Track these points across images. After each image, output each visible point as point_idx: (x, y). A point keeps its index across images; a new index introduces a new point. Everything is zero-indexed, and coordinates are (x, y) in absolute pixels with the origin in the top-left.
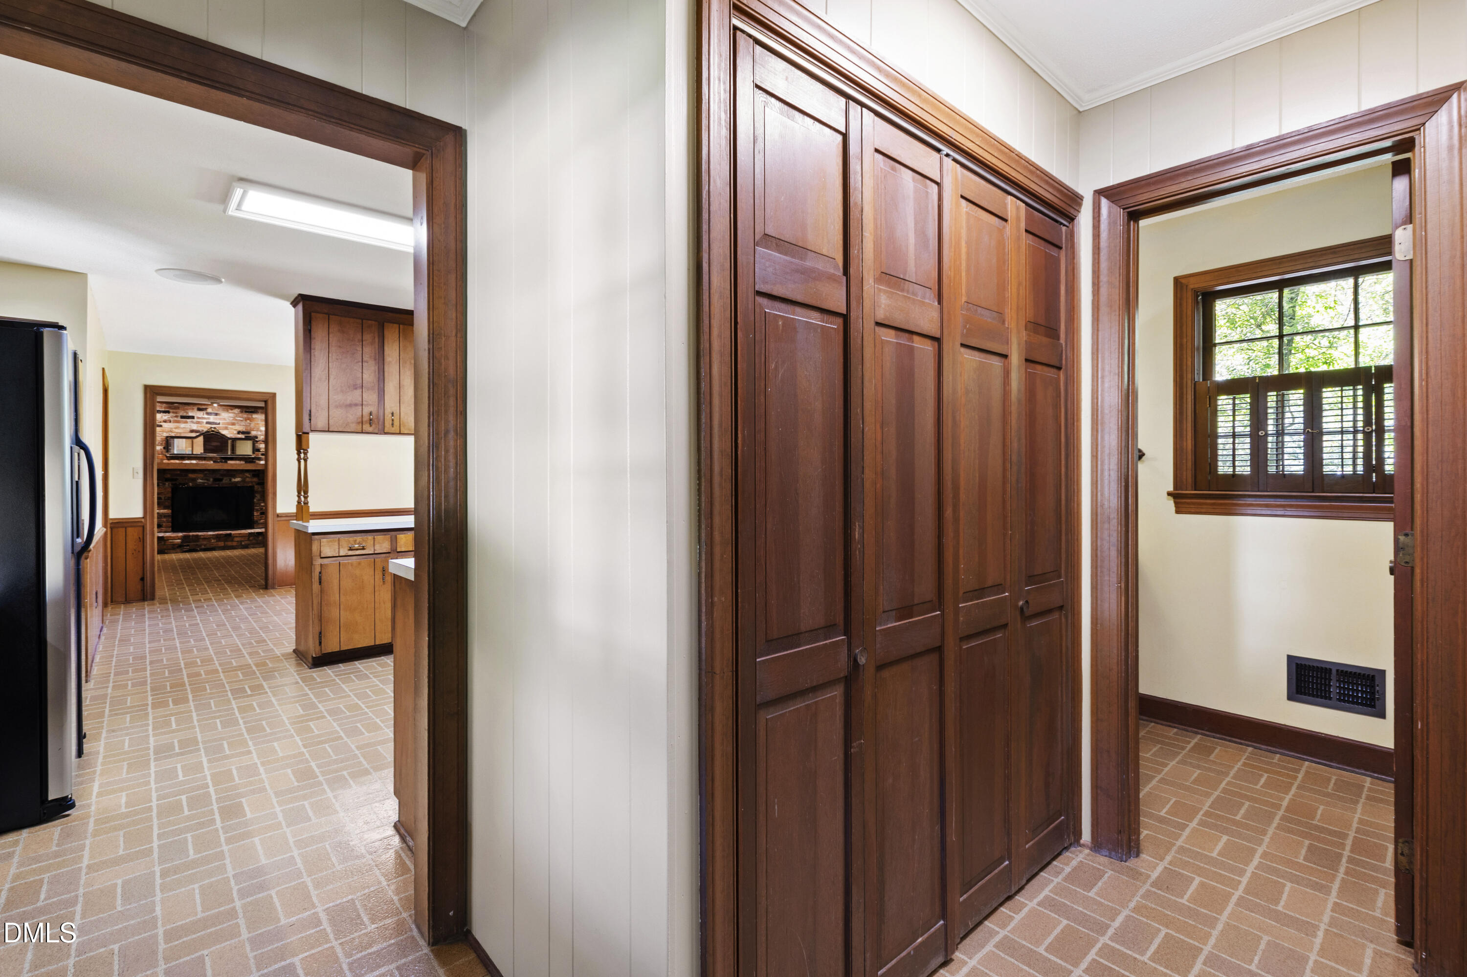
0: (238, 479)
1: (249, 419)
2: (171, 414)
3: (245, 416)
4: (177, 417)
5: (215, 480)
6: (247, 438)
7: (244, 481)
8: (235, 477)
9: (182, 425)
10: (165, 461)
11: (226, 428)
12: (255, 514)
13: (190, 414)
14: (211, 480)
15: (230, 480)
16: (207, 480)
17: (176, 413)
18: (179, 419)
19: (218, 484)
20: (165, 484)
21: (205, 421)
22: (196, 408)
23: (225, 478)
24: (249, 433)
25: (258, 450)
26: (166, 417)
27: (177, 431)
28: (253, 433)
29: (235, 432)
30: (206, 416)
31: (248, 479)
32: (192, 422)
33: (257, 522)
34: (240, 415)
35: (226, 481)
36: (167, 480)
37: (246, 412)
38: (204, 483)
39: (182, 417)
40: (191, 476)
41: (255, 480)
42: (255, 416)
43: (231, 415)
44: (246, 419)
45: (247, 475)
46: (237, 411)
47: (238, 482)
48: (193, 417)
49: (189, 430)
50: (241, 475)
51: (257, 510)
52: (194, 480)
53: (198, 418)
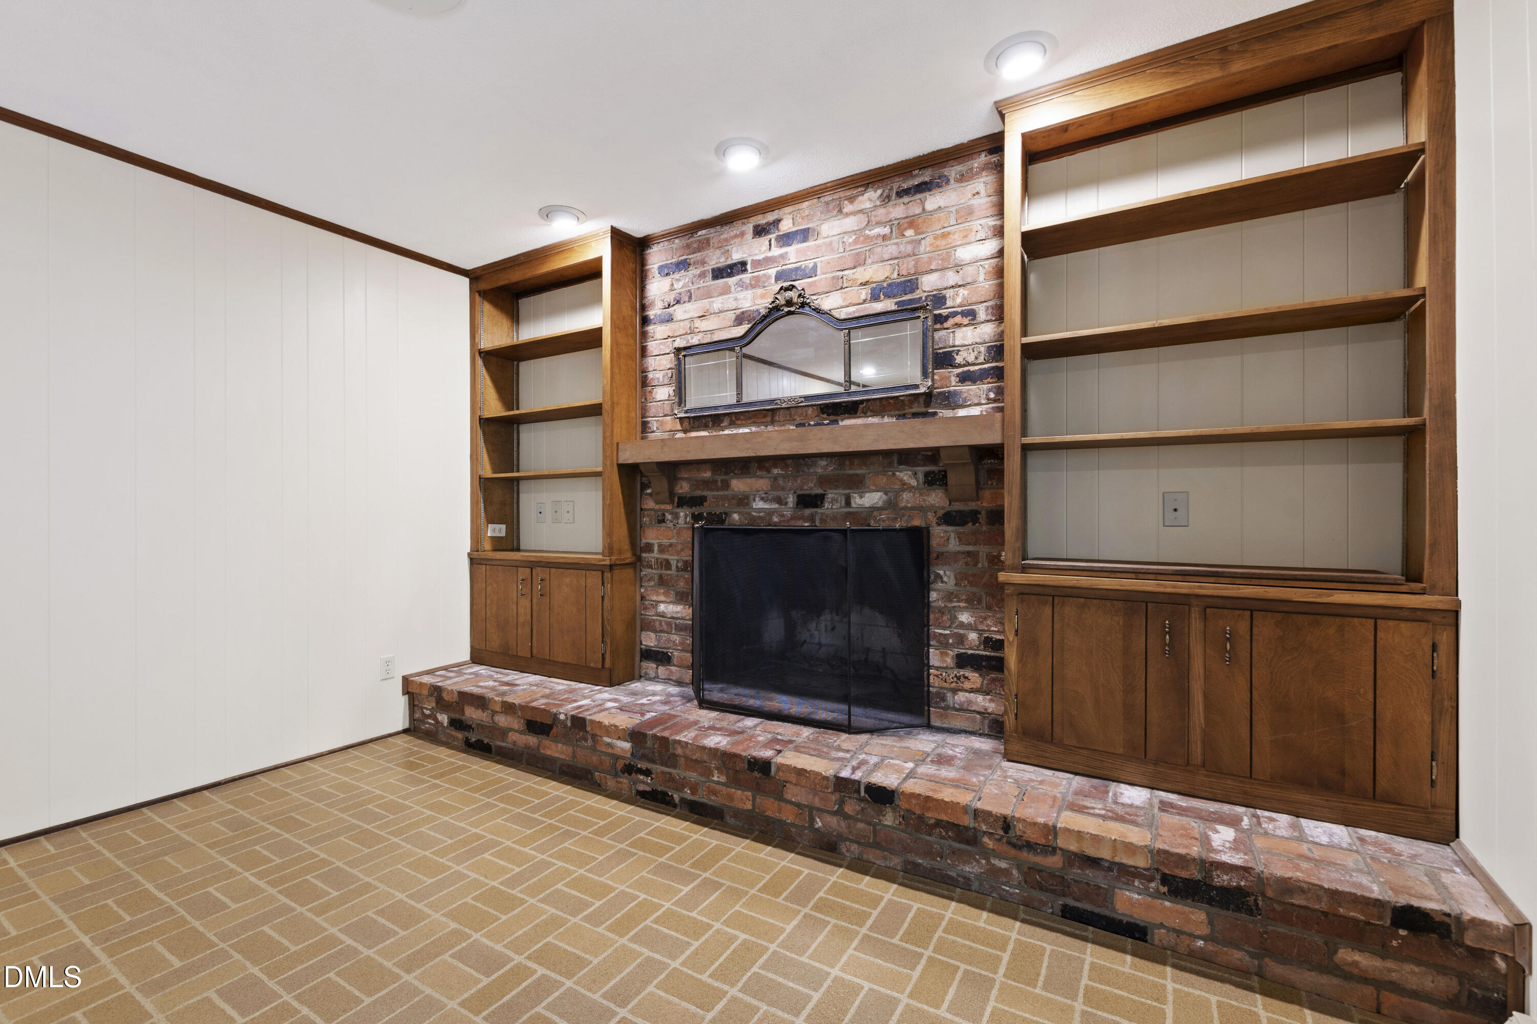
0: (871, 499)
1: (911, 222)
2: (694, 271)
3: (898, 210)
4: (702, 275)
5: (808, 501)
6: (908, 311)
7: (891, 505)
8: (858, 484)
9: (717, 303)
10: (680, 435)
11: (838, 285)
12: (935, 657)
13: (736, 257)
14: (791, 500)
15: (848, 503)
16: (780, 501)
17: (703, 263)
18: (709, 282)
19: (812, 518)
20: (676, 516)
21: (772, 272)
22: (749, 228)
23: (830, 496)
24: (910, 285)
25: (944, 359)
26: (682, 281)
27: (703, 325)
28: (929, 283)
29: (865, 293)
30: (776, 251)
31: (907, 498)
32: (741, 285)
33: (943, 699)
34: (881, 211)
35: (833, 504)
36: (683, 502)
37: (901, 194)
38: (770, 513)
39: (720, 273)
40: (739, 485)
41: (936, 498)
42: (933, 201)
43: (850, 223)
44: (899, 227)
45: (905, 475)
46: (869, 198)
47: (873, 509)
48: (741, 266)
49: (732, 316)
50: (882, 480)
51: (944, 644)
52: (743, 501)
53: (757, 264)
